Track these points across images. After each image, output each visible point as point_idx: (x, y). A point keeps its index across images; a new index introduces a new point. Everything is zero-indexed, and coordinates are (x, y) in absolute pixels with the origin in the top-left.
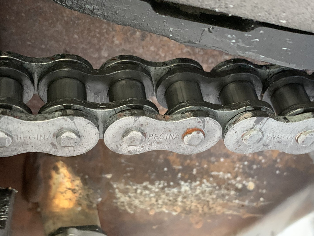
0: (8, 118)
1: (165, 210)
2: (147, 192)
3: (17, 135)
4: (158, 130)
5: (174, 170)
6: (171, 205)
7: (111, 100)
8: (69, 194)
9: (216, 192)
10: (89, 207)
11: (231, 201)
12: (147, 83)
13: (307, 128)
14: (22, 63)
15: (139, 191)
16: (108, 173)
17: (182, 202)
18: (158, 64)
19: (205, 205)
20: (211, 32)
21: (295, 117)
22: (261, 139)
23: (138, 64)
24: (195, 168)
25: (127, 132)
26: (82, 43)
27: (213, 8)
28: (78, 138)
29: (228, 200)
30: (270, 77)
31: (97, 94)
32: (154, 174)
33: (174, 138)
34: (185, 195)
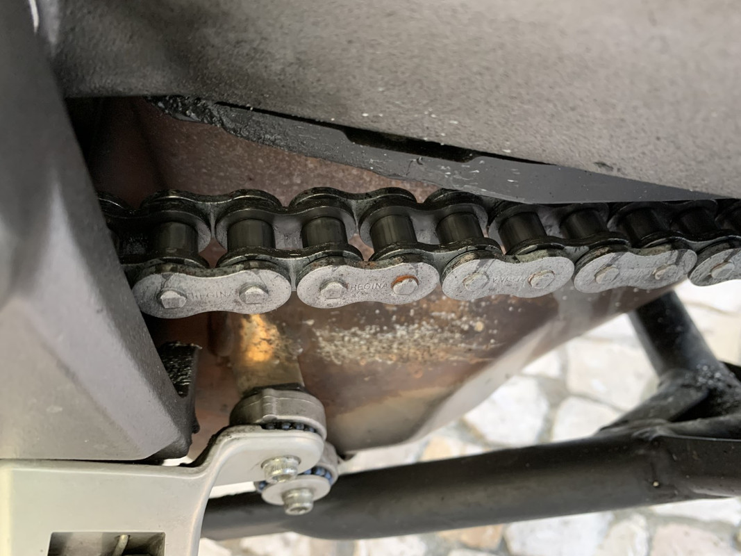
0: (179, 276)
1: (377, 358)
2: (356, 339)
3: (192, 294)
4: (361, 279)
5: (387, 311)
6: (386, 352)
7: (305, 245)
8: (265, 346)
9: (438, 335)
10: (289, 359)
11: (456, 345)
12: (347, 219)
13: (541, 268)
14: (194, 204)
15: (346, 339)
16: (309, 318)
17: (398, 349)
18: (360, 197)
19: (425, 351)
20: (421, 164)
21: (527, 256)
22: (486, 283)
23: (336, 198)
24: (412, 308)
25: (324, 284)
26: (268, 168)
27: (422, 137)
28: (266, 294)
29: (452, 345)
30: (497, 204)
31: (287, 236)
32: (364, 318)
33: (382, 287)
34: (402, 340)
